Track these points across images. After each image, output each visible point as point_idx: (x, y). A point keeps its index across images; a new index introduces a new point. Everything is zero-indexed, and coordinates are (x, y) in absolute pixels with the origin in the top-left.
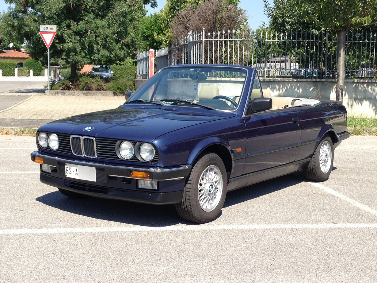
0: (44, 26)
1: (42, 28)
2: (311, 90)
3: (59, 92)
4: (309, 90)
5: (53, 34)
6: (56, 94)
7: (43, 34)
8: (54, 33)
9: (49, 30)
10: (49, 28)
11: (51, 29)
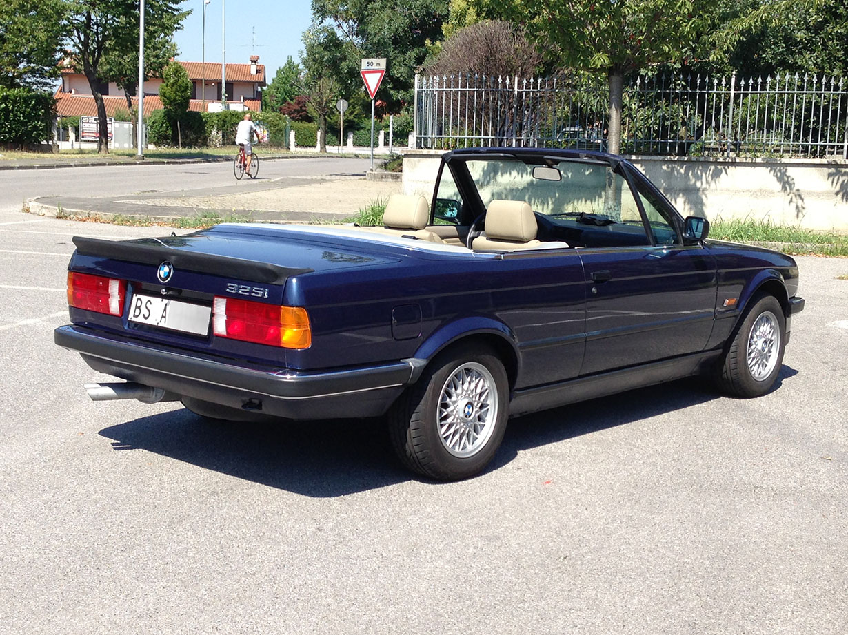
0: (367, 60)
1: (364, 62)
2: (587, 173)
3: (388, 175)
4: (584, 174)
5: (380, 74)
6: (382, 178)
7: (366, 75)
8: (382, 72)
9: (375, 67)
10: (375, 64)
11: (378, 64)
